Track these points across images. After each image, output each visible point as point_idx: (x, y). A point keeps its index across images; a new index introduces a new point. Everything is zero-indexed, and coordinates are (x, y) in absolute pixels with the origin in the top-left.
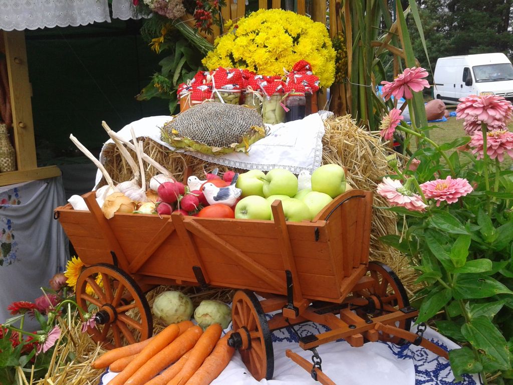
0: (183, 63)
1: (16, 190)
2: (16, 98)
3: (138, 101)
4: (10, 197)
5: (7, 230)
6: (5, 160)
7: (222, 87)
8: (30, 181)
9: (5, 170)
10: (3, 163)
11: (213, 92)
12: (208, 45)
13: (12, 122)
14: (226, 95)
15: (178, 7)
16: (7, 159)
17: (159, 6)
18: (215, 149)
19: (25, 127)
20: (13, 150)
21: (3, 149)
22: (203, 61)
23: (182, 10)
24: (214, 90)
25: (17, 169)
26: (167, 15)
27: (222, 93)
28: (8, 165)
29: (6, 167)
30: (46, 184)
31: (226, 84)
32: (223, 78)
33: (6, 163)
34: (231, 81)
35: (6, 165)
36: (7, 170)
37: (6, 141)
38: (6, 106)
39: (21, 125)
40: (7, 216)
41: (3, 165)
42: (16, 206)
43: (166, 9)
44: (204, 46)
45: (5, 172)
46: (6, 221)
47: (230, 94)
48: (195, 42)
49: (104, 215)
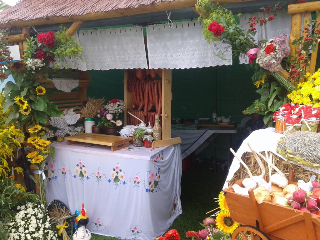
0: (275, 96)
1: (162, 151)
2: (165, 101)
3: (243, 114)
4: (160, 155)
5: (158, 174)
6: (157, 134)
7: (309, 119)
8: (168, 146)
9: (156, 139)
10: (156, 135)
11: (301, 120)
12: (293, 86)
13: (161, 113)
14: (311, 123)
15: (278, 66)
16: (158, 133)
17: (266, 65)
18: (315, 165)
19: (167, 117)
20: (161, 128)
21: (156, 128)
22: (289, 96)
23: (280, 68)
24: (303, 119)
25: (161, 139)
26: (270, 70)
27: (309, 122)
28: (158, 136)
29: (157, 137)
30: (174, 148)
31: (311, 117)
32: (309, 113)
33: (157, 135)
34: (315, 116)
35: (157, 136)
36: (157, 139)
37: (158, 124)
38: (158, 105)
39: (166, 115)
40: (158, 166)
41: (156, 136)
42: (162, 160)
43: (270, 67)
44: (290, 87)
45: (156, 140)
46: (158, 169)
47: (313, 122)
48: (284, 84)
49: (256, 201)
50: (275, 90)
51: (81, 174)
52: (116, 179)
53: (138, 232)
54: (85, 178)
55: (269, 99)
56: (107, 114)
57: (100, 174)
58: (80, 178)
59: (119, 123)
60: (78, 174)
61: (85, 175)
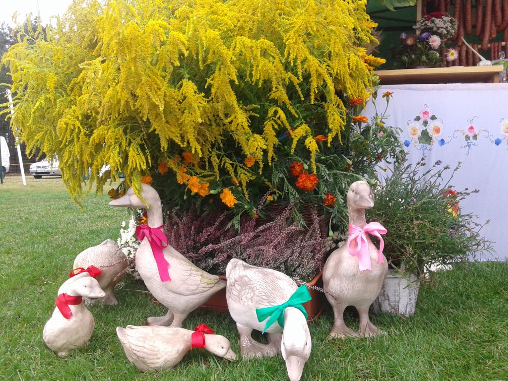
51: (426, 137)
54: (435, 144)
56: (429, 36)
57: (476, 131)
58: (420, 146)
59: (452, 54)
60: (416, 137)
61: (436, 137)
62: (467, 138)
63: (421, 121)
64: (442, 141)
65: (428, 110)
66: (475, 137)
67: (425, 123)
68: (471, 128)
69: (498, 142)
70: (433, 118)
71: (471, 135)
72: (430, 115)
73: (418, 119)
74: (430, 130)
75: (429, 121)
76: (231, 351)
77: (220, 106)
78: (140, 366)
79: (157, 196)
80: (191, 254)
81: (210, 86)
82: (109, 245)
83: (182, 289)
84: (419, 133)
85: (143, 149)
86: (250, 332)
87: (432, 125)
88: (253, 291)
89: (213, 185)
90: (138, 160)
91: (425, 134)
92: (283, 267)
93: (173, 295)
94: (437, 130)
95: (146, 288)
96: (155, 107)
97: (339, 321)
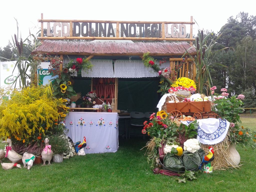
0: (167, 86)
6: (113, 107)
12: (173, 83)
15: (168, 76)
17: (165, 76)
21: (113, 104)
22: (171, 85)
34: (182, 88)
36: (113, 109)
48: (170, 82)
50: (167, 84)
51: (81, 124)
52: (101, 124)
53: (109, 148)
54: (84, 125)
55: (165, 87)
56: (89, 98)
57: (92, 123)
58: (80, 126)
59: (94, 102)
60: (79, 124)
61: (83, 124)
62: (90, 124)
63: (81, 120)
64: (85, 125)
65: (82, 118)
66: (92, 124)
67: (81, 121)
68: (91, 122)
69: (97, 125)
70: (83, 120)
71: (91, 124)
72: (83, 119)
73: (80, 120)
74: (82, 122)
75: (82, 120)
76: (21, 167)
77: (23, 125)
78: (5, 169)
79: (11, 141)
80: (18, 152)
81: (22, 122)
82: (1, 150)
83: (14, 158)
84: (80, 123)
85: (9, 133)
86: (26, 165)
87: (83, 121)
88: (26, 157)
89: (22, 139)
90: (8, 134)
91: (81, 123)
92: (34, 153)
93: (13, 159)
94: (84, 123)
95: (9, 160)
96: (12, 127)
97: (44, 163)
